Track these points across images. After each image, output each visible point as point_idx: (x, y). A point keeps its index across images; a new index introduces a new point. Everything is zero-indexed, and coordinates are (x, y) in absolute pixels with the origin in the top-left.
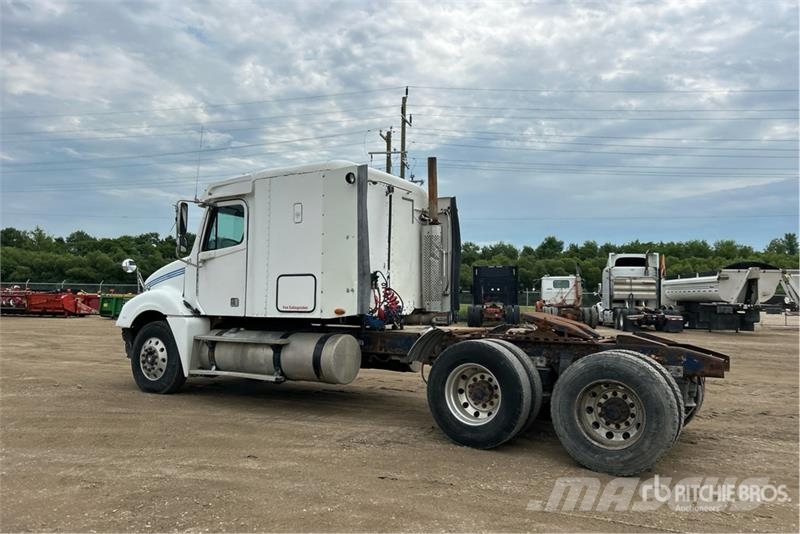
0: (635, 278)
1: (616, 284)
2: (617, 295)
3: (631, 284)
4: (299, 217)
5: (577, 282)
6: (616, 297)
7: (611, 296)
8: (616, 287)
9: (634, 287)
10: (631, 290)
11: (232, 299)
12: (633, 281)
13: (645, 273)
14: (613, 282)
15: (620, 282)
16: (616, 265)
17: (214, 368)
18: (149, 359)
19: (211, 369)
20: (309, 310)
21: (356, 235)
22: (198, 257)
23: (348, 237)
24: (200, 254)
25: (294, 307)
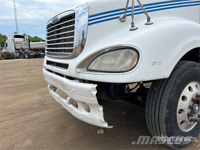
0: (22, 42)
1: (16, 44)
2: (18, 47)
3: (21, 44)
6: (17, 48)
7: (15, 48)
8: (16, 45)
9: (22, 45)
10: (22, 46)
12: (22, 43)
13: (24, 40)
14: (15, 43)
15: (17, 43)
16: (14, 37)
18: (197, 108)
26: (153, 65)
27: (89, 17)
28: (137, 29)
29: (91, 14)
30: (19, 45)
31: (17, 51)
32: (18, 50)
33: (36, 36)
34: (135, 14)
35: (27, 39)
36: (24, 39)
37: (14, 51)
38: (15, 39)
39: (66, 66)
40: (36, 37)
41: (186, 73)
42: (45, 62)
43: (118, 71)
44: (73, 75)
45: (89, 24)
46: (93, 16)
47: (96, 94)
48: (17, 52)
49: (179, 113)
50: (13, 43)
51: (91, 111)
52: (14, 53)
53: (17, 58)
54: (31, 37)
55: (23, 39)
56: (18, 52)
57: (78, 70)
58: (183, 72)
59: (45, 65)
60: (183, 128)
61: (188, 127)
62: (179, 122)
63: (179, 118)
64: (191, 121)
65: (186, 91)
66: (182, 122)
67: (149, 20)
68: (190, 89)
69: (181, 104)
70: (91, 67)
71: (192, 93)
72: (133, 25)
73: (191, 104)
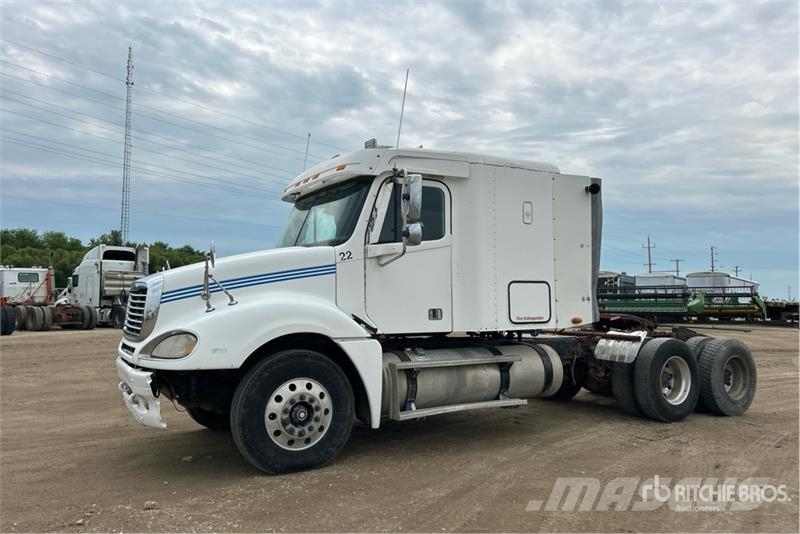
0: (126, 273)
1: (107, 278)
2: (109, 291)
3: (123, 279)
4: (527, 218)
5: (48, 275)
6: (107, 293)
7: (102, 292)
8: (107, 282)
9: (126, 282)
10: (124, 286)
11: (434, 311)
12: (125, 276)
13: (135, 268)
14: (104, 277)
15: (111, 276)
16: (104, 258)
17: (413, 406)
18: (302, 415)
19: (411, 409)
20: (545, 320)
21: (590, 244)
22: (365, 251)
23: (582, 246)
24: (369, 246)
25: (528, 318)
26: (215, 352)
27: (163, 294)
28: (214, 309)
29: (164, 292)
30: (118, 282)
31: (104, 303)
32: (112, 298)
33: (186, 247)
34: (212, 292)
35: (144, 264)
36: (136, 263)
37: (96, 302)
38: (106, 263)
41: (281, 365)
43: (173, 357)
44: (135, 362)
46: (167, 293)
47: (151, 384)
48: (105, 307)
50: (97, 277)
51: (150, 408)
52: (93, 309)
53: (104, 325)
54: (171, 249)
55: (133, 262)
56: (108, 307)
57: (140, 356)
59: (120, 349)
60: (280, 442)
61: (291, 443)
62: (270, 432)
63: (271, 426)
64: (291, 432)
65: (284, 391)
66: (277, 433)
67: (232, 299)
68: (293, 388)
69: (273, 406)
70: (154, 354)
71: (293, 393)
72: (209, 306)
73: (290, 407)
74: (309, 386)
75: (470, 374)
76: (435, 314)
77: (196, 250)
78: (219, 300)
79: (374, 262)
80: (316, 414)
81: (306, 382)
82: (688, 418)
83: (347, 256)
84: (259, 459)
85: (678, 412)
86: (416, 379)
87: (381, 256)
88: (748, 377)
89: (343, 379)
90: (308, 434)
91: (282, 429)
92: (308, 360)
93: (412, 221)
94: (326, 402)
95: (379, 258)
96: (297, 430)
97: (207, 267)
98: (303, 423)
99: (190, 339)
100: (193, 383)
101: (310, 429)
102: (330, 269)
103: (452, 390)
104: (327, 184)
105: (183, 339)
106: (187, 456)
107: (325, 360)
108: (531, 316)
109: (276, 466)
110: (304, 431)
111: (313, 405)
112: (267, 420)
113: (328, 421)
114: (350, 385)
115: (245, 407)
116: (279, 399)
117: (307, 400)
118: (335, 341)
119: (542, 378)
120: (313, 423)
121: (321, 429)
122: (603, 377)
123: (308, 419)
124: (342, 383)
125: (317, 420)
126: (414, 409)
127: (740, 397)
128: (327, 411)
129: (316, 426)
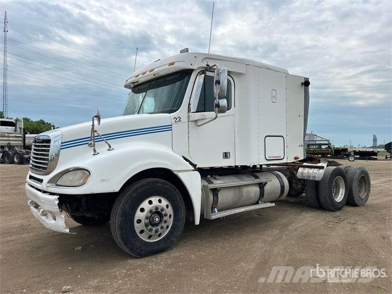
0: (10, 134)
4: (274, 99)
9: (10, 139)
11: (226, 153)
15: (2, 135)
17: (216, 210)
18: (157, 219)
19: (215, 212)
20: (282, 158)
21: (303, 115)
22: (189, 117)
23: (299, 116)
24: (191, 114)
25: (274, 157)
26: (102, 182)
27: (62, 143)
28: (98, 153)
29: (63, 142)
34: (96, 142)
35: (20, 128)
36: (16, 128)
39: (41, 181)
40: (42, 122)
42: (28, 176)
43: (74, 185)
45: (61, 149)
46: (65, 143)
47: (58, 204)
49: (138, 223)
51: (57, 219)
54: (32, 121)
55: (14, 128)
56: (2, 151)
57: (48, 185)
58: (140, 188)
59: (28, 179)
60: (144, 237)
61: (150, 237)
62: (138, 231)
63: (138, 227)
64: (151, 230)
65: (145, 205)
66: (142, 232)
67: (110, 146)
68: (150, 202)
69: (139, 215)
70: (58, 183)
71: (151, 206)
72: (95, 151)
73: (150, 215)
74: (160, 201)
75: (245, 190)
76: (226, 155)
77: (46, 122)
78: (102, 147)
79: (193, 123)
80: (165, 218)
81: (158, 198)
82: (343, 208)
83: (178, 120)
84: (131, 249)
85: (340, 206)
86: (217, 194)
87: (198, 120)
88: (367, 186)
89: (179, 195)
90: (160, 231)
91: (145, 229)
92: (159, 185)
93: (220, 98)
94: (170, 211)
95: (196, 121)
96: (154, 229)
97: (93, 125)
98: (157, 225)
99: (85, 173)
100: (83, 201)
101: (162, 228)
102: (168, 128)
103: (236, 199)
104: (156, 76)
105: (79, 173)
106: (78, 246)
107: (169, 185)
108: (276, 156)
109: (142, 252)
110: (158, 229)
111: (163, 213)
112: (136, 224)
113: (171, 222)
114: (182, 200)
115: (122, 217)
116: (142, 210)
117: (159, 210)
118: (175, 173)
119: (279, 191)
120: (163, 224)
121: (167, 227)
122: (300, 188)
123: (160, 221)
124: (179, 198)
125: (165, 222)
126: (217, 211)
127: (364, 197)
128: (170, 216)
129: (165, 225)
